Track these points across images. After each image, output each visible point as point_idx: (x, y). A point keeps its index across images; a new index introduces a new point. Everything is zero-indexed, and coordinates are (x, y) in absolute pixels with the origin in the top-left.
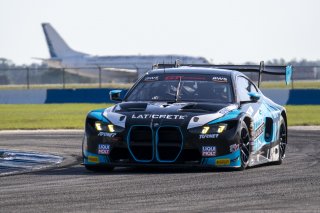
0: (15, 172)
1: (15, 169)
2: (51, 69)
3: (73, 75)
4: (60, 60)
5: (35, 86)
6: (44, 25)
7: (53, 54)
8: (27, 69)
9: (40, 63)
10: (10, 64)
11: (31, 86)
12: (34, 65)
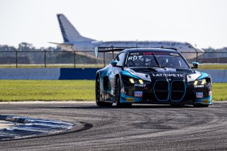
0: (34, 135)
1: (34, 133)
2: (64, 51)
3: (82, 56)
4: (72, 45)
5: (51, 65)
6: (59, 16)
7: (66, 40)
8: (45, 51)
9: (55, 46)
10: (31, 47)
11: (48, 65)
12: (50, 48)
